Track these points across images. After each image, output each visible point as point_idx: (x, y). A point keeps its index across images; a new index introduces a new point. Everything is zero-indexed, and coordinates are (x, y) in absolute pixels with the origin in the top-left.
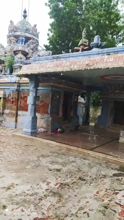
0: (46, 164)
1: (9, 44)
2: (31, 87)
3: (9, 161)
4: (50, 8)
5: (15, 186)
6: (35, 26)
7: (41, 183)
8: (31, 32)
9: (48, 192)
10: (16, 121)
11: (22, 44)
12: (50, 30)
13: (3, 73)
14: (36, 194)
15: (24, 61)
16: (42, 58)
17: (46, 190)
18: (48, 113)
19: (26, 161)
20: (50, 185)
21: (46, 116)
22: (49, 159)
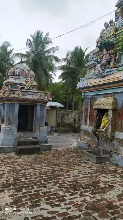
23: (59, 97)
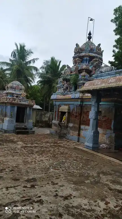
0: (107, 183)
1: (75, 65)
2: (93, 103)
3: (70, 172)
4: (116, 25)
5: (72, 197)
6: (99, 45)
7: (99, 201)
8: (95, 51)
9: (106, 212)
10: (79, 135)
11: (86, 63)
12: (116, 46)
13: (68, 90)
14: (93, 210)
15: (88, 78)
16: (104, 74)
17: (104, 209)
18: (110, 129)
19: (86, 175)
20: (109, 205)
21: (109, 131)
22: (110, 178)
23: (36, 99)
